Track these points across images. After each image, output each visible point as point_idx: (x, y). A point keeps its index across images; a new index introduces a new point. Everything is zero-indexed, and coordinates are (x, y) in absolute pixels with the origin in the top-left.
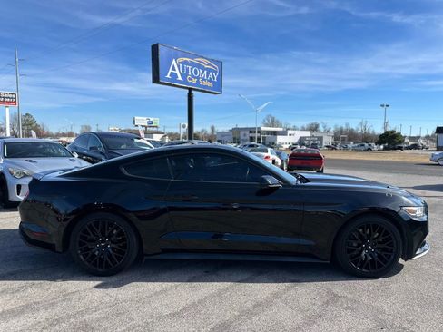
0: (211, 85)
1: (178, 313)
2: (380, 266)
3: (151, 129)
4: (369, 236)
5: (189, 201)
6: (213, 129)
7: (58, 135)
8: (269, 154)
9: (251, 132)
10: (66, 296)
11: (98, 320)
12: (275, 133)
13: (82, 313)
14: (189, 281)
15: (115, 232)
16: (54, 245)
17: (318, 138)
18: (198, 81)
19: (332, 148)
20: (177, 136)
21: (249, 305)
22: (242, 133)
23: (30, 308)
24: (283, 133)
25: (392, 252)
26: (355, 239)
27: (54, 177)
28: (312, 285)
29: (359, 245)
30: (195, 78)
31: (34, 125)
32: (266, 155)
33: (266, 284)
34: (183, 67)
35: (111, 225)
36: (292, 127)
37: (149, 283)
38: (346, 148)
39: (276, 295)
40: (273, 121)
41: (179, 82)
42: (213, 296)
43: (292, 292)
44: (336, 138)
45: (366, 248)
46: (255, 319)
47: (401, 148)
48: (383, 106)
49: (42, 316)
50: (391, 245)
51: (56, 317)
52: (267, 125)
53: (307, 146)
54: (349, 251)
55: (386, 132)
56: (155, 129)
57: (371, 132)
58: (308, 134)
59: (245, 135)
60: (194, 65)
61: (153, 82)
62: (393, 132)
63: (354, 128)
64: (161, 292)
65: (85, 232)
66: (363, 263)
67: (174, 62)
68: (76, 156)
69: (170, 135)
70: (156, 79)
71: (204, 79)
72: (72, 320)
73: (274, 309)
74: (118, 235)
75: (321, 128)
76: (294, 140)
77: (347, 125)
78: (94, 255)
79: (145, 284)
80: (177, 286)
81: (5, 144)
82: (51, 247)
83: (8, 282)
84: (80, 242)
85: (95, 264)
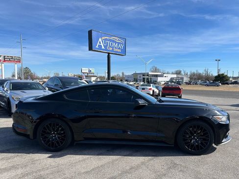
0: (120, 51)
1: (89, 172)
2: (202, 148)
3: (90, 74)
4: (195, 132)
5: (98, 112)
6: (123, 74)
7: (42, 78)
8: (151, 87)
9: (143, 75)
10: (33, 162)
11: (47, 174)
12: (157, 76)
13: (39, 171)
14: (97, 155)
15: (60, 129)
16: (29, 135)
17: (181, 78)
18: (113, 49)
19: (188, 84)
20: (104, 77)
21: (128, 168)
22: (139, 76)
23: (14, 167)
24: (161, 76)
25: (208, 141)
26: (188, 134)
27: (30, 100)
28: (163, 158)
29: (190, 137)
30: (111, 47)
31: (30, 73)
32: (149, 87)
33: (138, 157)
34: (105, 42)
35: (57, 125)
36: (166, 72)
37: (77, 156)
38: (196, 84)
39: (143, 163)
40: (156, 69)
41: (103, 50)
42: (109, 163)
43: (152, 162)
44: (191, 78)
45: (194, 138)
46: (129, 175)
47: (227, 84)
48: (216, 60)
49: (19, 171)
50: (207, 137)
51: (27, 173)
52: (152, 72)
53: (175, 83)
54: (185, 140)
55: (219, 75)
56: (92, 74)
57: (211, 75)
58: (175, 76)
59: (140, 77)
60: (111, 40)
61: (89, 50)
62: (223, 74)
63: (201, 72)
64: (82, 161)
65: (45, 128)
66: (192, 146)
67: (100, 39)
68: (47, 89)
69: (100, 77)
70: (91, 49)
71: (116, 48)
72: (34, 174)
73: (141, 170)
74: (61, 130)
75: (182, 73)
76: (168, 79)
77: (197, 71)
78: (49, 141)
79: (74, 156)
80: (91, 158)
81: (11, 83)
82: (27, 136)
83: (5, 154)
84: (42, 134)
85: (49, 146)
